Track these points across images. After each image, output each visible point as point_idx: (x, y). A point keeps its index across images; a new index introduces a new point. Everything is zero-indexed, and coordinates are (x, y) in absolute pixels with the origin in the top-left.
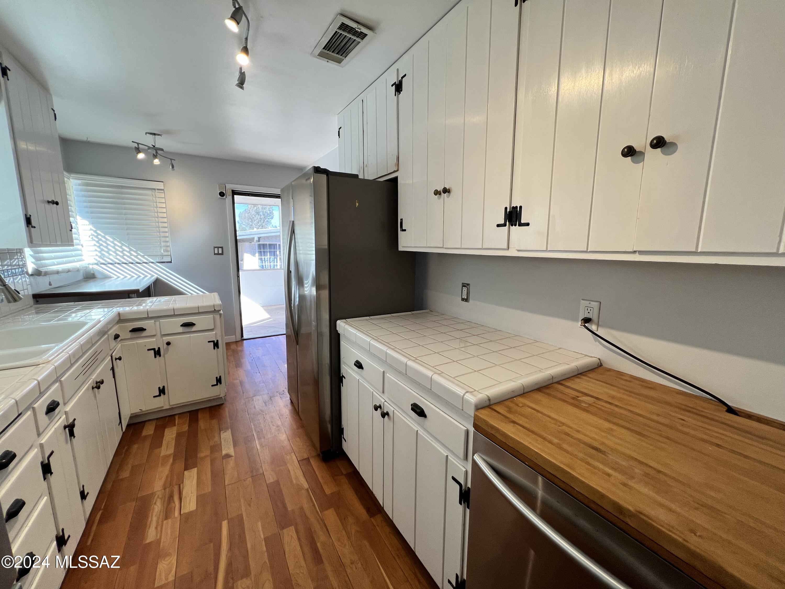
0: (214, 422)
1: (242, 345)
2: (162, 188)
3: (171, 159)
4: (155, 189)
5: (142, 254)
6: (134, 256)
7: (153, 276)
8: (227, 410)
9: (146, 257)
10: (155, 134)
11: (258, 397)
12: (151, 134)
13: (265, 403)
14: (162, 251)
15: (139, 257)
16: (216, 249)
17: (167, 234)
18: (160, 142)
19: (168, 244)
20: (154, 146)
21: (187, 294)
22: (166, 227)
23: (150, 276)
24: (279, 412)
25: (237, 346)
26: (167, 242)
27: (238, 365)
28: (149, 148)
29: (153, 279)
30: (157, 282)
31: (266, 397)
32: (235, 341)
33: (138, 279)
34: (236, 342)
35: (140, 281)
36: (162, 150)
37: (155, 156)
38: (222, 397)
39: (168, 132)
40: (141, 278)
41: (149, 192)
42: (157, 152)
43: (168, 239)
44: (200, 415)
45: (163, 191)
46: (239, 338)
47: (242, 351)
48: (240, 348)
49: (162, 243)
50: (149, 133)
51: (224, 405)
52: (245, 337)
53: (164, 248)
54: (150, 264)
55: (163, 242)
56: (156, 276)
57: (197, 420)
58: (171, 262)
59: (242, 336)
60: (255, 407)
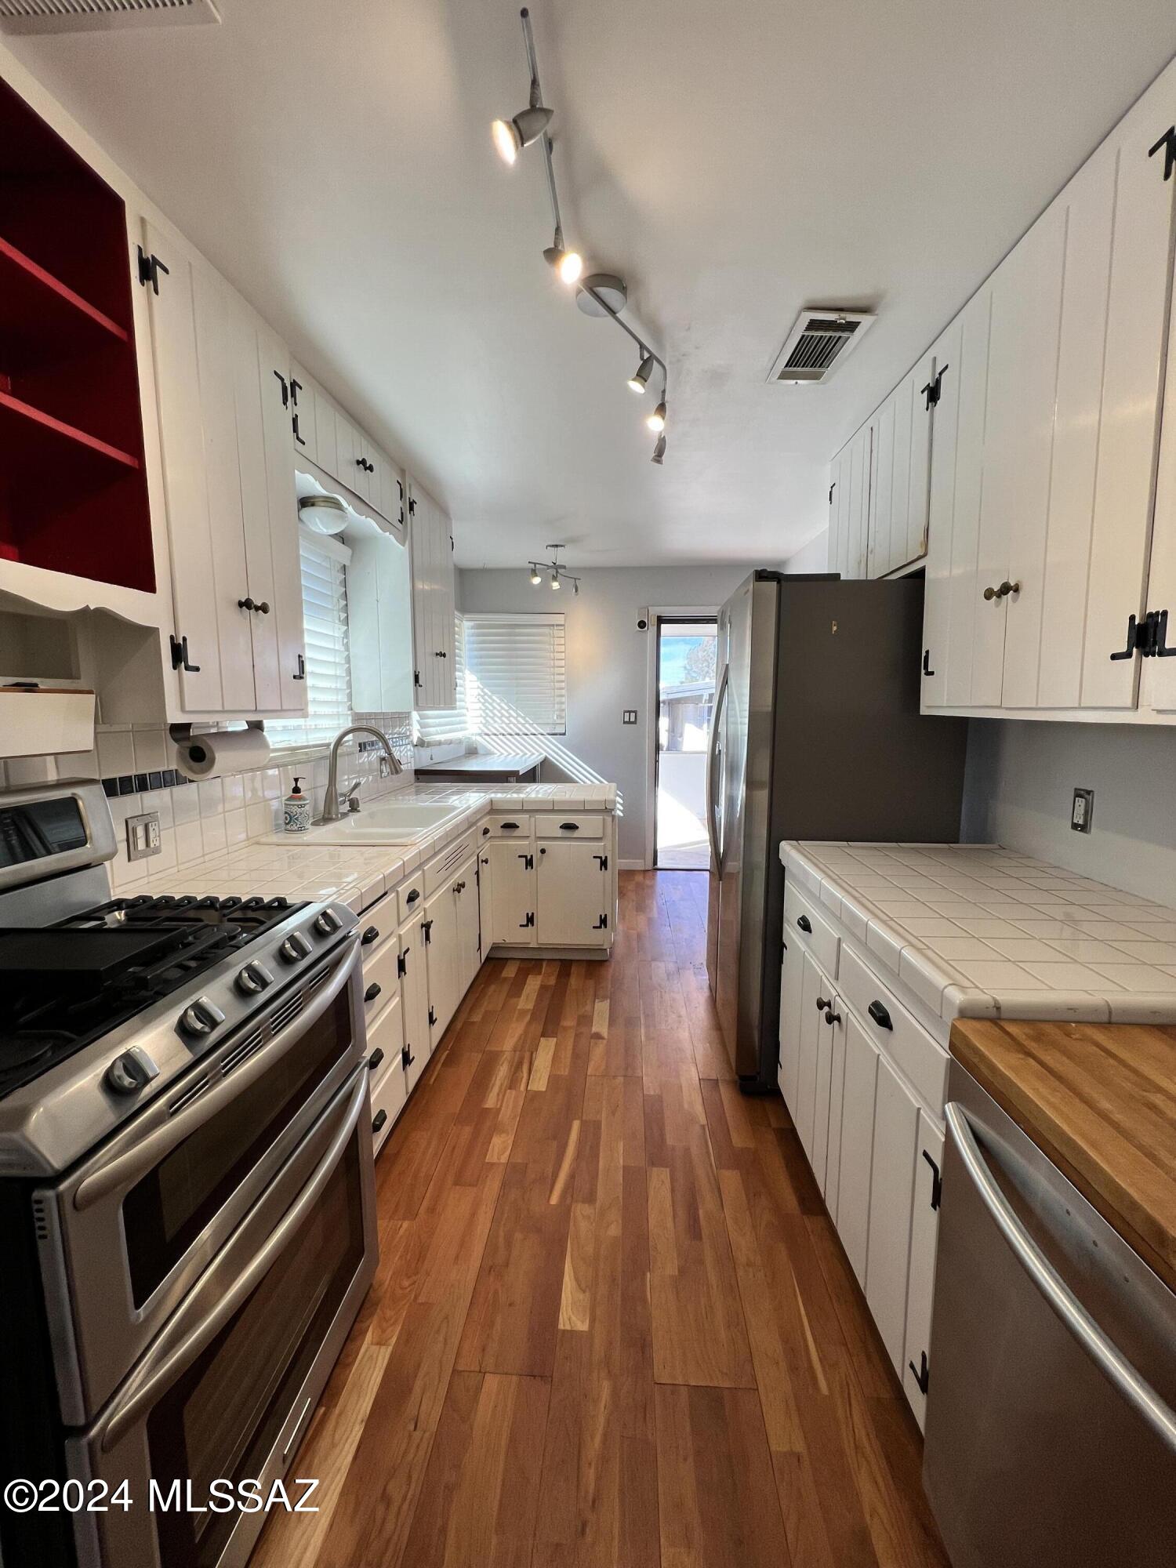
0: (591, 983)
1: (653, 878)
2: (562, 623)
3: (575, 579)
4: (553, 625)
5: (531, 722)
6: (521, 723)
7: (541, 754)
8: (611, 971)
9: (535, 725)
10: (557, 546)
11: (659, 964)
12: (553, 546)
13: (668, 975)
14: (555, 718)
15: (527, 725)
16: (627, 714)
17: (563, 692)
18: (563, 556)
19: (563, 706)
20: (554, 564)
21: (577, 782)
22: (562, 681)
23: (537, 754)
24: (687, 995)
25: (644, 878)
26: (562, 703)
27: (641, 908)
28: (549, 567)
29: (541, 758)
30: (545, 762)
31: (671, 967)
32: (643, 869)
33: (524, 758)
34: (645, 871)
35: (526, 760)
36: (564, 567)
37: (555, 578)
38: (606, 949)
39: (573, 540)
40: (527, 756)
41: (546, 630)
42: (557, 572)
43: (563, 699)
44: (574, 969)
45: (562, 628)
46: (649, 866)
47: (652, 887)
48: (648, 882)
49: (556, 705)
50: (550, 546)
51: (607, 963)
52: (660, 865)
53: (558, 713)
54: (540, 736)
55: (558, 703)
56: (545, 754)
57: (569, 975)
58: (564, 734)
59: (655, 862)
60: (651, 978)
